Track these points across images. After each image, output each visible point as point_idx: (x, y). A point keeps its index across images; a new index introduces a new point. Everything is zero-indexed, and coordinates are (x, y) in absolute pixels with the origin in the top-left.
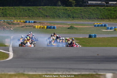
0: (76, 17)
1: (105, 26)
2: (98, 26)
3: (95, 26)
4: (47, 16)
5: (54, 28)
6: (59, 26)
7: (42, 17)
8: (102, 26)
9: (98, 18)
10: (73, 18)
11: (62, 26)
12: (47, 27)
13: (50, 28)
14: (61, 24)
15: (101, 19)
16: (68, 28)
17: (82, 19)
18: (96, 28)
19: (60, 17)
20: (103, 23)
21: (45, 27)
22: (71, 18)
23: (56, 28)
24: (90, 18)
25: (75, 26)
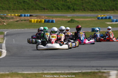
0: (77, 10)
1: (110, 18)
2: (102, 18)
3: (98, 18)
4: (44, 9)
5: (52, 22)
6: (58, 19)
7: (39, 9)
8: (106, 18)
9: (102, 10)
10: (74, 10)
11: (61, 19)
12: (45, 21)
13: (48, 21)
14: (60, 17)
15: (105, 10)
16: (69, 22)
17: (84, 11)
18: (99, 20)
19: (59, 9)
20: (107, 15)
21: (42, 21)
22: (71, 10)
23: (54, 22)
24: (92, 10)
25: (76, 19)
